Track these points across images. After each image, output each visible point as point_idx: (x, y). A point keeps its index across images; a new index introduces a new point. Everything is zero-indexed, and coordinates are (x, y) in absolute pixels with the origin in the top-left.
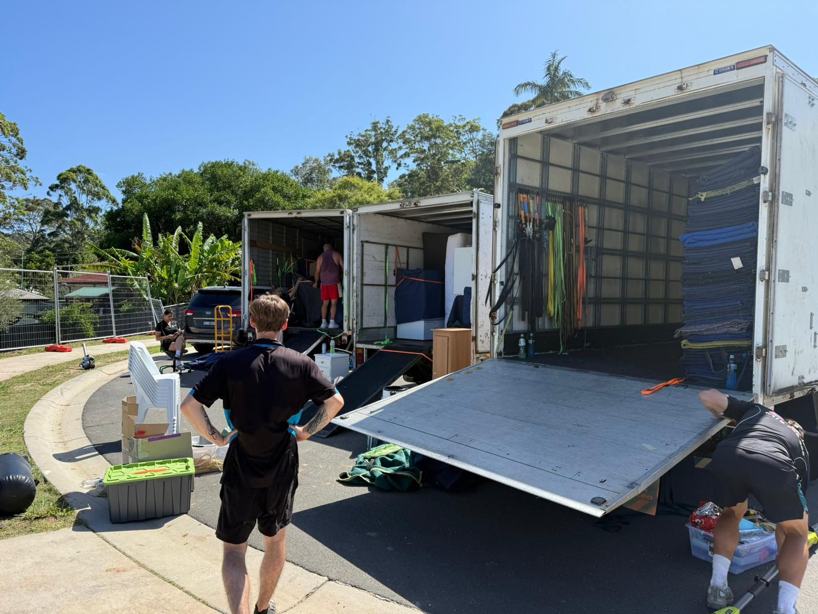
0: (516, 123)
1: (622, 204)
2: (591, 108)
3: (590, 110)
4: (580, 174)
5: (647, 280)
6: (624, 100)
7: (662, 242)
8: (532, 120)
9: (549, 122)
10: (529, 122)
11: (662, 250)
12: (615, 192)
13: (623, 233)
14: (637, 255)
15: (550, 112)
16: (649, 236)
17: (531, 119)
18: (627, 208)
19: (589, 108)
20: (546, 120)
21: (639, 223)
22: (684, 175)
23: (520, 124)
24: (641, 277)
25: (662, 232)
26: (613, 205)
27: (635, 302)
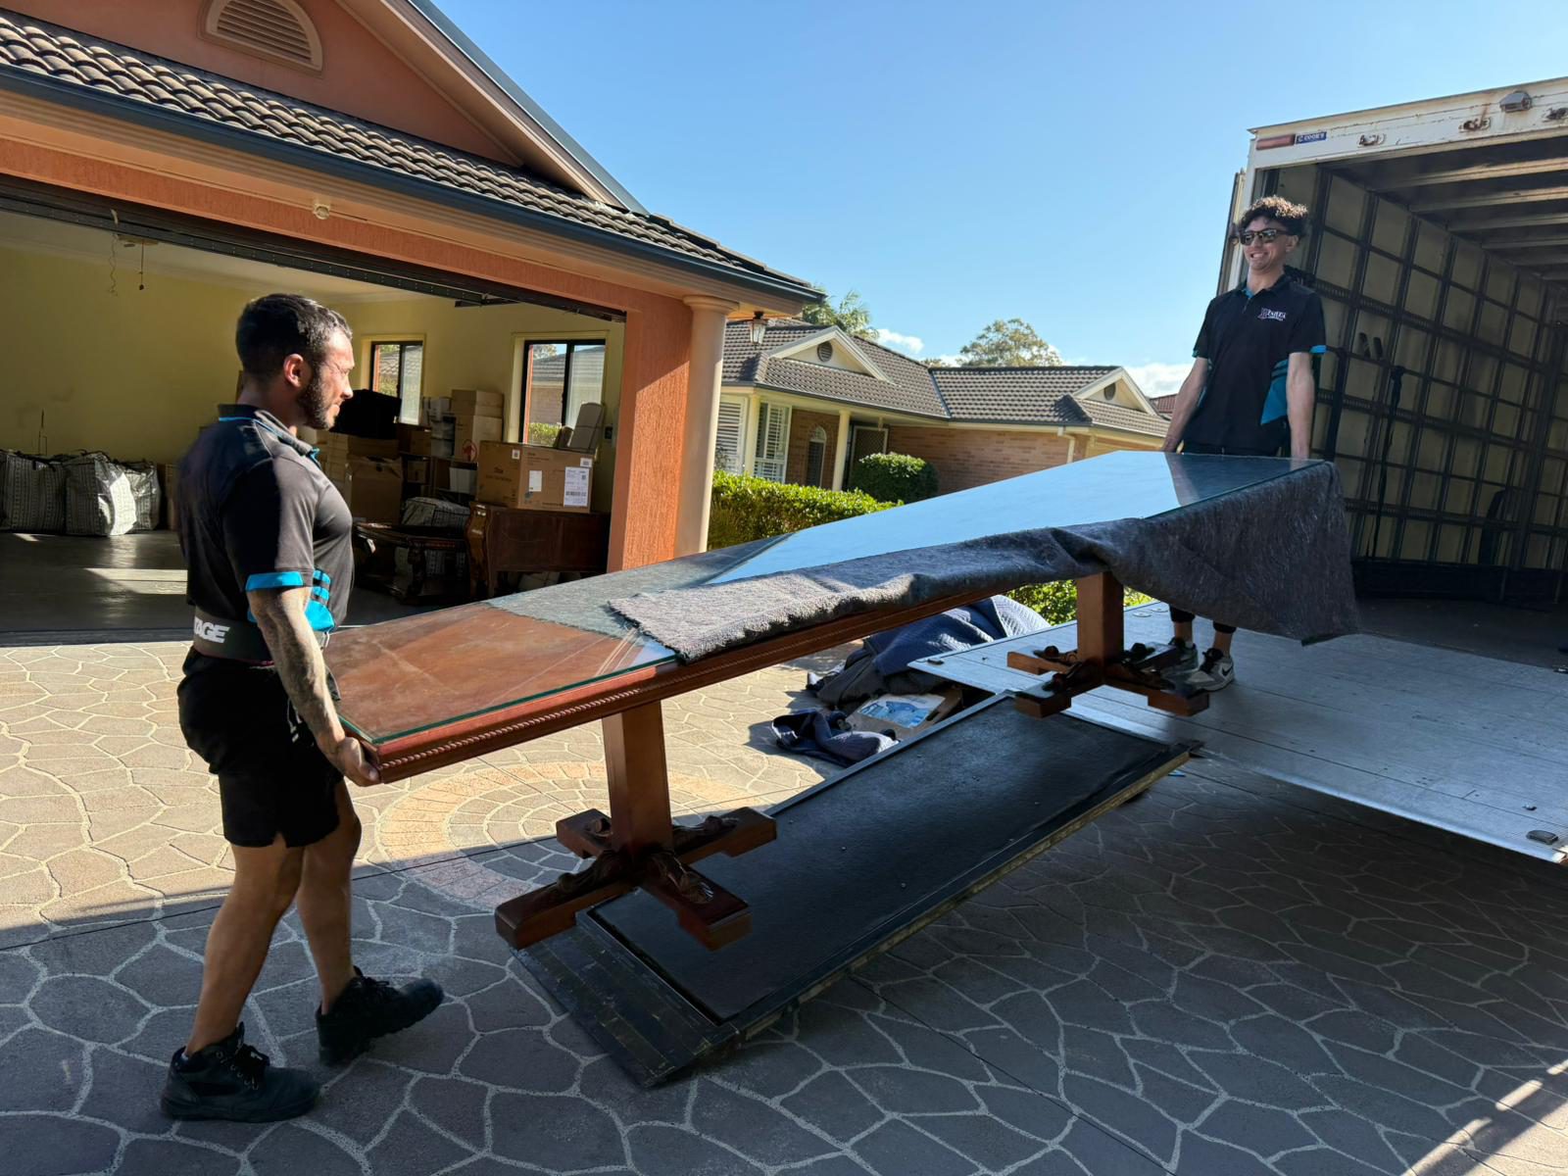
0: (1288, 140)
1: (1428, 321)
2: (1469, 122)
3: (1467, 126)
4: (1371, 253)
5: (1447, 475)
6: (1551, 109)
7: (1481, 404)
8: (1327, 135)
9: (1369, 141)
10: (1320, 139)
11: (1479, 420)
12: (1421, 298)
13: (1421, 380)
14: (1439, 426)
15: (1372, 123)
16: (1463, 391)
17: (1325, 133)
18: (1435, 330)
19: (1465, 121)
20: (1363, 138)
21: (1449, 363)
22: (1538, 275)
23: (1298, 142)
24: (1436, 469)
25: (1484, 384)
26: (1414, 322)
27: (1420, 516)
